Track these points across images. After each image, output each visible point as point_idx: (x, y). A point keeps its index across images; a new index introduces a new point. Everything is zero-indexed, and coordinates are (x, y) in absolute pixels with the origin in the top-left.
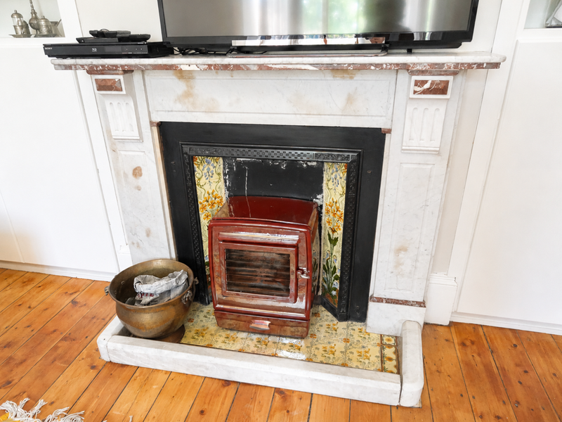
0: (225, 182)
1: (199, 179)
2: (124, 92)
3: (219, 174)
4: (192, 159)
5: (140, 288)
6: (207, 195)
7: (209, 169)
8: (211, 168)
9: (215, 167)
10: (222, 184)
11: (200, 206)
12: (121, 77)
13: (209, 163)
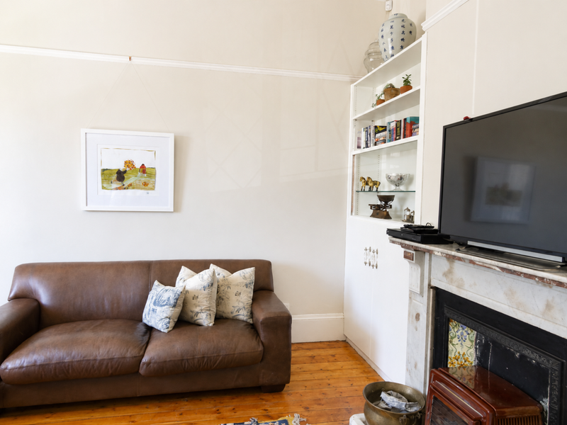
0: (476, 351)
1: (452, 338)
2: (414, 262)
3: (472, 341)
4: (449, 321)
5: (383, 395)
6: (457, 354)
7: (462, 334)
8: (465, 334)
9: (469, 334)
10: (473, 350)
11: (449, 361)
12: (414, 252)
13: (463, 329)
